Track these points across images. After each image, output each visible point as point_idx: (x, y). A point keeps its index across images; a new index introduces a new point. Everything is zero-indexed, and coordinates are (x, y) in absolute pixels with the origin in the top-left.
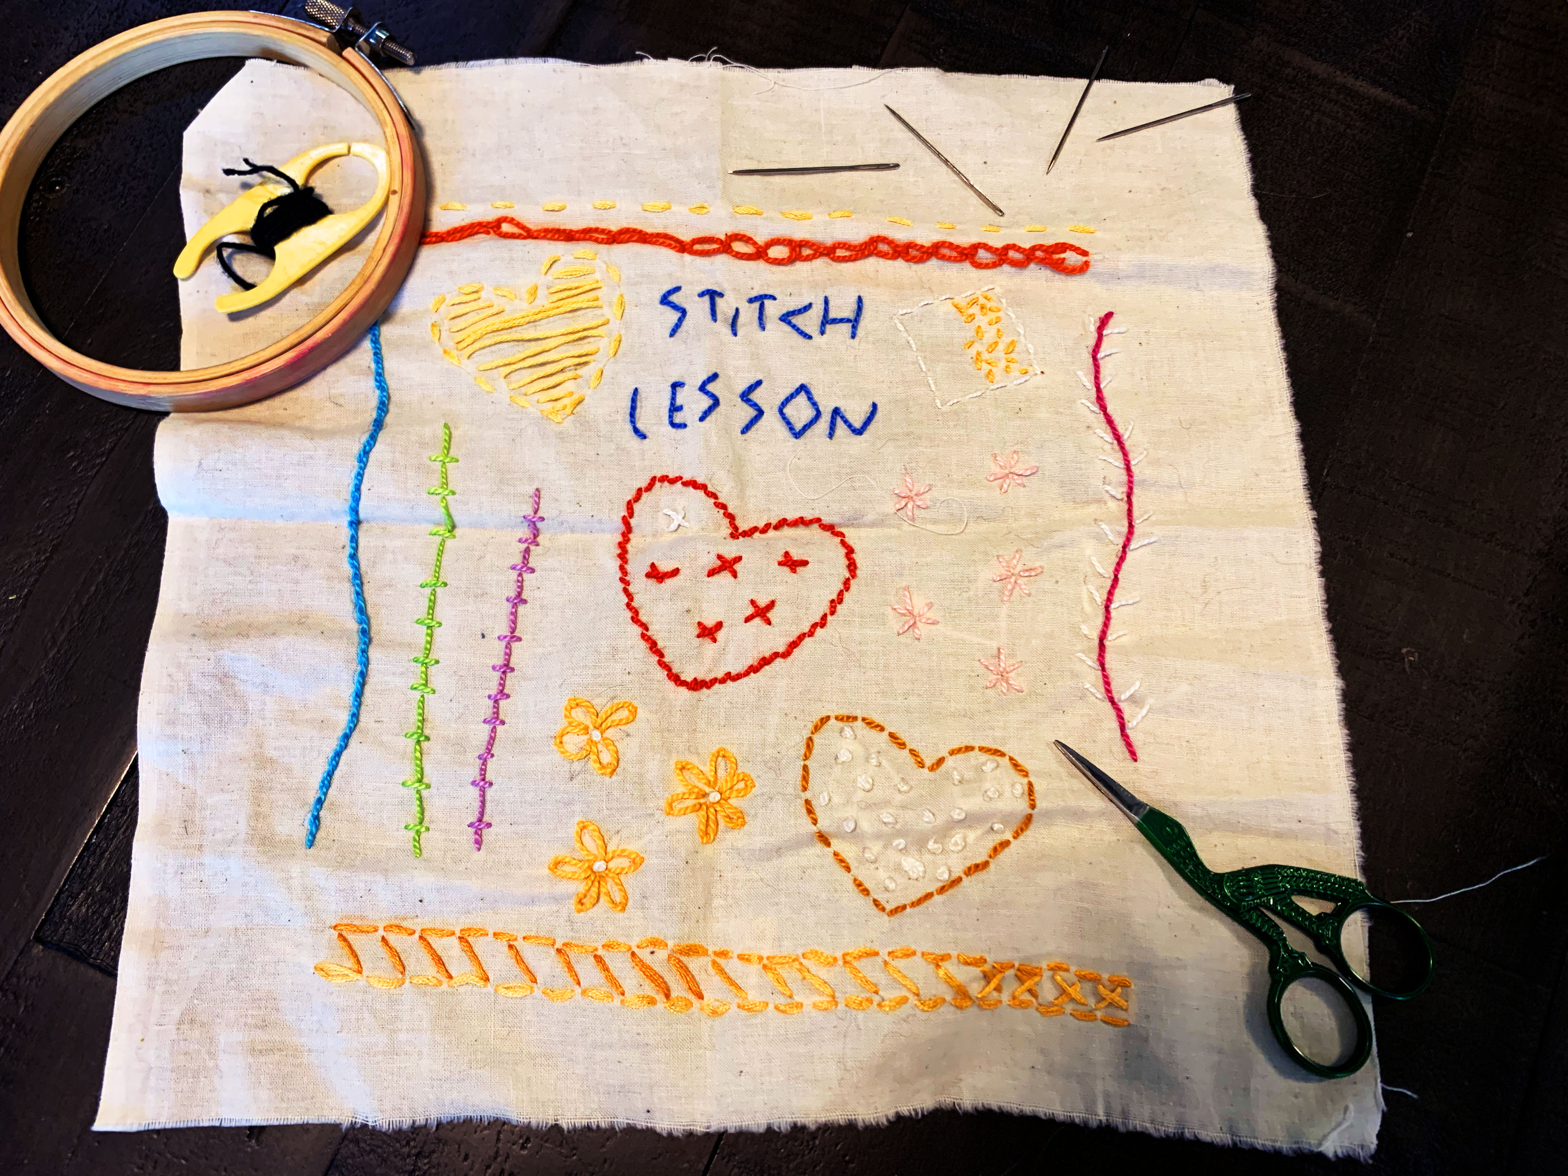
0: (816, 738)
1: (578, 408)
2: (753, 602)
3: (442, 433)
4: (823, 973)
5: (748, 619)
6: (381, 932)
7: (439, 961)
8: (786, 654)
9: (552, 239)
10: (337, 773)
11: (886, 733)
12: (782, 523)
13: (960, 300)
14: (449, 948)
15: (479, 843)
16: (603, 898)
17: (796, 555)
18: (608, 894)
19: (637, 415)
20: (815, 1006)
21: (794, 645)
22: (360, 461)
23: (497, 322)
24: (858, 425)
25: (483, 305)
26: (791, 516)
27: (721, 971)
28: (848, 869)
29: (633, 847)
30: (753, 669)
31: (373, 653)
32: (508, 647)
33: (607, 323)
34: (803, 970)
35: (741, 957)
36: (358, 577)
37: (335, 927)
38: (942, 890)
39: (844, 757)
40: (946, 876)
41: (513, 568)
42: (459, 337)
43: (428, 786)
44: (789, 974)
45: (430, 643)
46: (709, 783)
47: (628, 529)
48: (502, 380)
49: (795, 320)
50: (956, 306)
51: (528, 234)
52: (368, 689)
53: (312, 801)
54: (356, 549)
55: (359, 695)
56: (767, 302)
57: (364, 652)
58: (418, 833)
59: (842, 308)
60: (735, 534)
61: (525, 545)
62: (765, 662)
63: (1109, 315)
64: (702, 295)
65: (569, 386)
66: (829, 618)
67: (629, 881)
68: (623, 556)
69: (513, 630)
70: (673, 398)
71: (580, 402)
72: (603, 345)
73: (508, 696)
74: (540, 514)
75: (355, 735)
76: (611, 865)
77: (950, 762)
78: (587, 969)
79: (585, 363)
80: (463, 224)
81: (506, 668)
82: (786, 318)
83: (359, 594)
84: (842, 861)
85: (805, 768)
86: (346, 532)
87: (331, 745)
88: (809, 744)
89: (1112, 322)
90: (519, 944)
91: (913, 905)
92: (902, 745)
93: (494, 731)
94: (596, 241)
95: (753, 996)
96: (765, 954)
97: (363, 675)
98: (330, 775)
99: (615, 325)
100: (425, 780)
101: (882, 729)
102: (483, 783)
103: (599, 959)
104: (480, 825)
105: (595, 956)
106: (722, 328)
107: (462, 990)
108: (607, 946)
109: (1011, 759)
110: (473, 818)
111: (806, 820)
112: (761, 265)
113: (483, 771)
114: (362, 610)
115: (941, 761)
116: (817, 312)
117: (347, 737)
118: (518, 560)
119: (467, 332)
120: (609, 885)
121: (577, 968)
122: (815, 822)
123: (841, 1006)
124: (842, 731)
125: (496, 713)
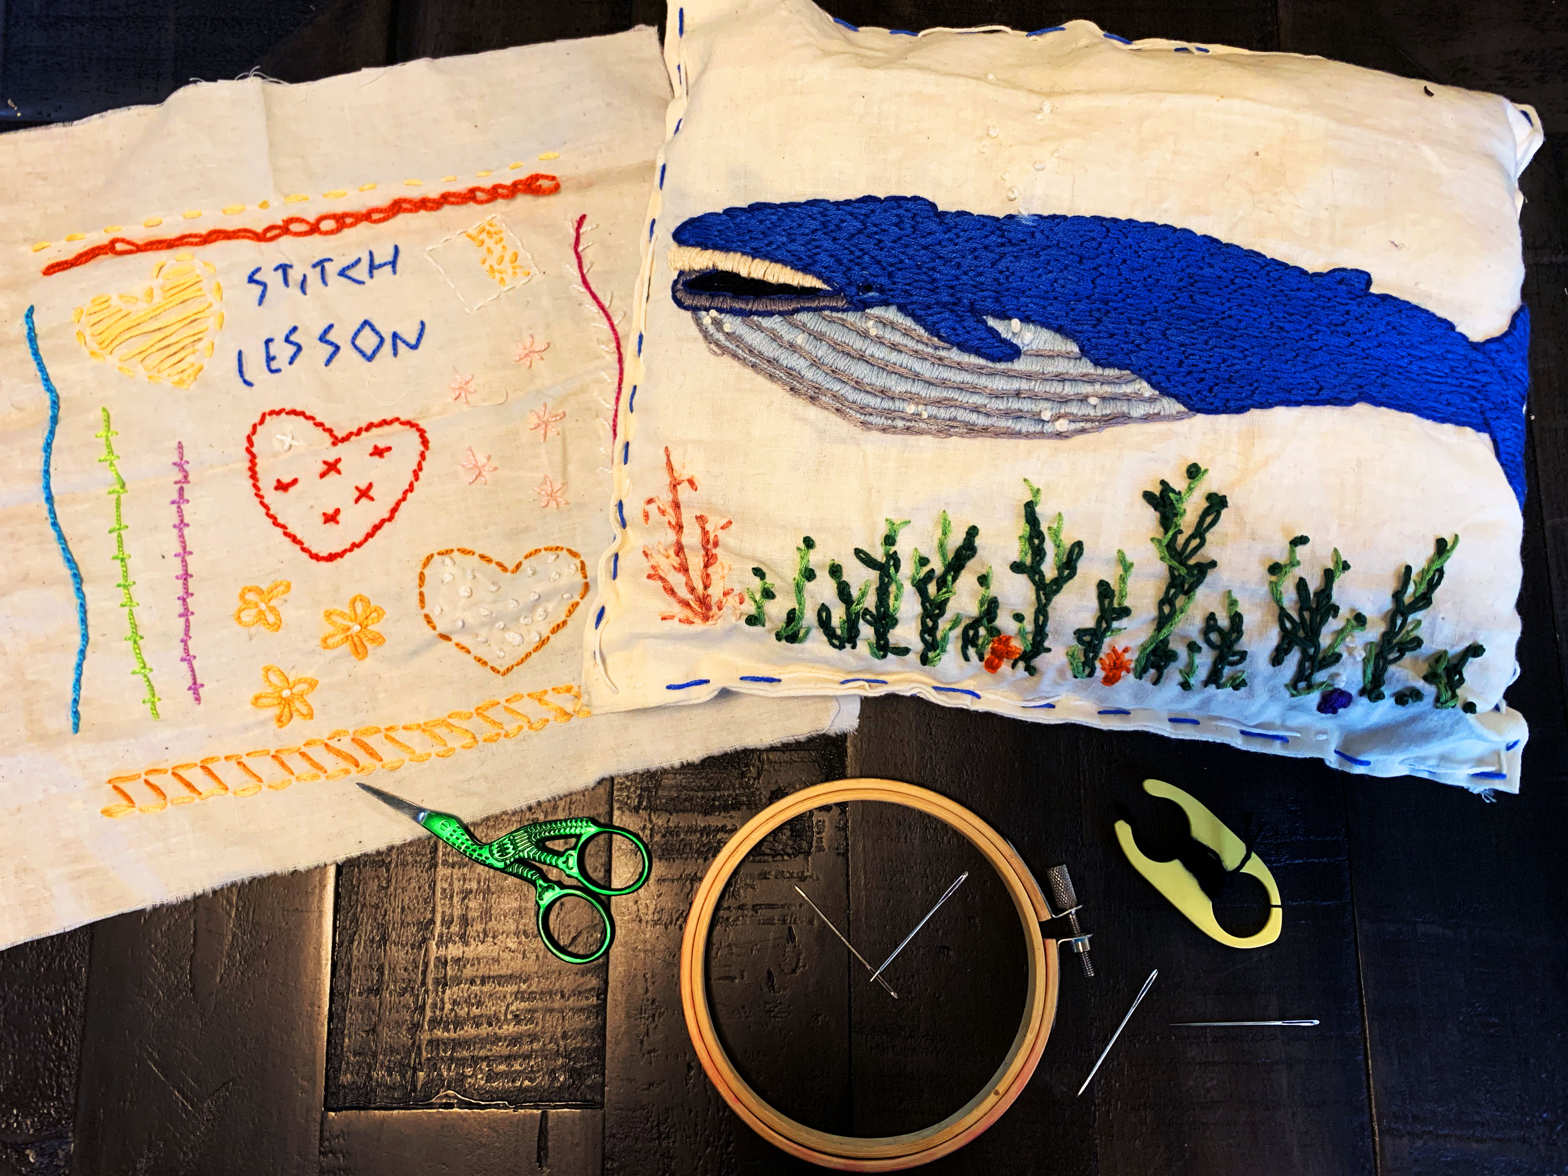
0: (426, 572)
1: (200, 374)
2: (357, 488)
3: (101, 415)
4: (466, 725)
5: (357, 501)
6: (144, 777)
7: (189, 785)
8: (390, 519)
9: (157, 249)
10: (83, 679)
11: (476, 556)
12: (370, 426)
13: (472, 231)
14: (196, 776)
15: (198, 699)
16: (295, 714)
17: (382, 445)
18: (298, 710)
19: (245, 369)
20: (463, 747)
21: (394, 510)
22: (46, 451)
23: (127, 323)
24: (413, 342)
25: (113, 311)
26: (376, 420)
27: (393, 740)
28: (468, 652)
29: (309, 674)
30: (370, 535)
31: (85, 588)
32: (184, 561)
33: (211, 305)
34: (449, 725)
35: (405, 728)
36: (61, 537)
37: (109, 782)
38: (536, 649)
39: (448, 578)
40: (538, 639)
41: (173, 502)
42: (100, 339)
43: (151, 670)
44: (442, 731)
45: (126, 571)
46: (351, 620)
47: (253, 457)
48: (139, 365)
49: (350, 273)
50: (469, 236)
51: (140, 249)
52: (89, 616)
53: (70, 701)
54: (55, 517)
55: (84, 621)
56: (326, 264)
57: (79, 589)
58: (153, 703)
59: (383, 255)
60: (336, 441)
61: (179, 485)
62: (377, 528)
63: (583, 217)
64: (276, 269)
65: (191, 359)
66: (415, 484)
67: (310, 698)
68: (254, 476)
69: (184, 548)
70: (268, 352)
71: (201, 369)
72: (211, 323)
73: (192, 595)
74: (185, 458)
75: (88, 648)
76: (295, 690)
77: (526, 564)
78: (296, 763)
79: (200, 339)
80: (86, 249)
81: (186, 576)
82: (342, 273)
83: (66, 550)
84: (463, 648)
85: (421, 594)
86: (46, 506)
87: (74, 659)
88: (422, 577)
89: (586, 222)
90: (245, 760)
91: (518, 664)
92: (490, 561)
93: (187, 621)
94: (192, 244)
95: (419, 750)
96: (422, 722)
97: (83, 606)
98: (78, 681)
99: (216, 306)
100: (148, 666)
101: (474, 554)
102: (188, 658)
103: (303, 754)
104: (195, 687)
105: (301, 753)
106: (294, 290)
107: (209, 800)
108: (307, 744)
109: (568, 550)
110: (190, 683)
111: (428, 628)
112: (316, 237)
113: (186, 650)
114: (70, 561)
115: (518, 566)
116: (365, 264)
117: (82, 652)
118: (175, 497)
119: (104, 335)
120: (298, 705)
121: (289, 764)
122: (434, 628)
123: (481, 743)
124: (443, 562)
125: (187, 609)
